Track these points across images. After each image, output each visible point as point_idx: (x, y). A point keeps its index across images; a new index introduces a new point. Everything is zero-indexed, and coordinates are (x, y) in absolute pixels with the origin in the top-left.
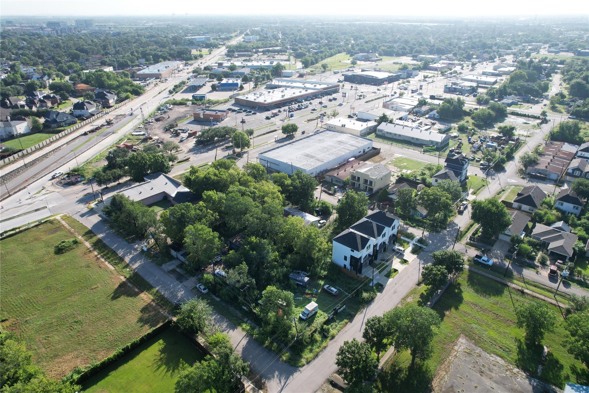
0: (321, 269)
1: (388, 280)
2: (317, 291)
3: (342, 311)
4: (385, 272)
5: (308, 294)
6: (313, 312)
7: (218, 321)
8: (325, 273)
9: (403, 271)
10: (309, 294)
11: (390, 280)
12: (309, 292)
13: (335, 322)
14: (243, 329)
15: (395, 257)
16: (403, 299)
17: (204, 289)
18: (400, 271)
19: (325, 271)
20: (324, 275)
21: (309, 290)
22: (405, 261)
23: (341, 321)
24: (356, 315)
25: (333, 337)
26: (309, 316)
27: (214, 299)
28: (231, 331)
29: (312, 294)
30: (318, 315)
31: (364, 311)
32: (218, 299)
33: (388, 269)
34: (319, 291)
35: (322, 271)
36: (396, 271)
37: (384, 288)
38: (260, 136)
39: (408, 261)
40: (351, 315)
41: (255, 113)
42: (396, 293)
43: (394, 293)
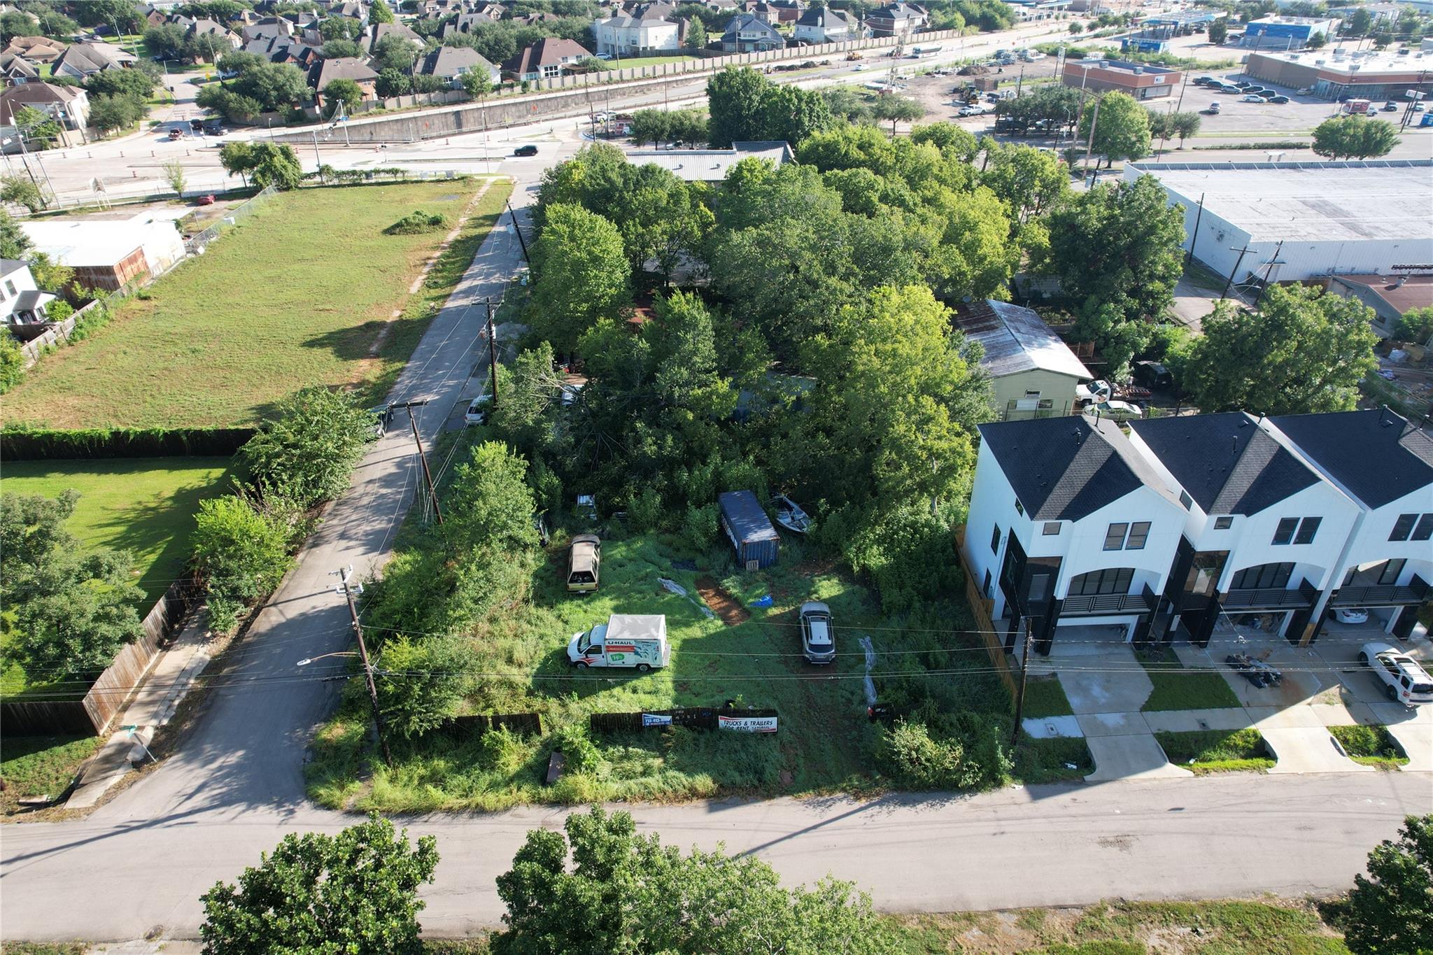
1: (1157, 765)
2: (765, 607)
3: (744, 736)
4: (1183, 721)
5: (722, 594)
6: (630, 660)
8: (877, 561)
9: (1305, 779)
10: (728, 597)
11: (1171, 770)
12: (735, 590)
13: (663, 754)
14: (391, 564)
15: (1335, 690)
16: (1125, 907)
18: (1280, 767)
19: (887, 552)
21: (744, 584)
23: (689, 769)
25: (564, 801)
26: (598, 660)
29: (733, 602)
30: (645, 682)
33: (1217, 719)
36: (1262, 751)
37: (1083, 784)
38: (1221, 148)
39: (1401, 754)
40: (760, 780)
41: (1281, 101)
42: (1114, 850)
43: (1105, 843)
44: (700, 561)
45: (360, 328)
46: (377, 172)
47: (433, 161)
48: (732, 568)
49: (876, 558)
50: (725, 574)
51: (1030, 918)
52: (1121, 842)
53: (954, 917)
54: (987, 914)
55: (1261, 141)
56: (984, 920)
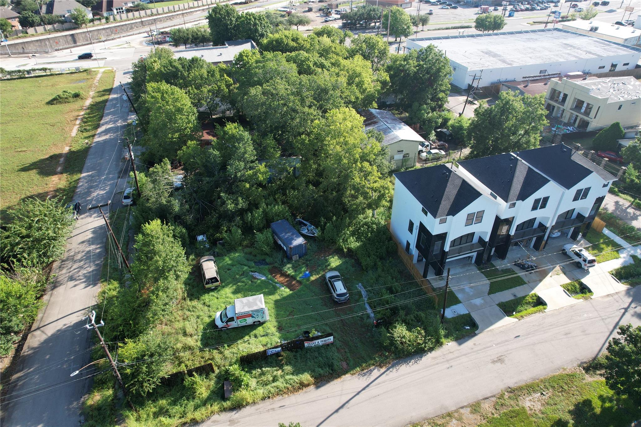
0: (353, 234)
1: (500, 318)
2: (307, 277)
3: (318, 348)
4: (506, 296)
5: (284, 275)
6: (250, 321)
7: (87, 258)
9: (559, 312)
10: (287, 276)
11: (507, 321)
12: (290, 272)
13: (281, 367)
14: (102, 292)
15: (558, 268)
16: (511, 391)
18: (550, 307)
19: (358, 239)
20: (349, 250)
21: (294, 268)
22: (584, 290)
23: (297, 372)
24: (345, 372)
25: (238, 406)
26: (233, 324)
28: (82, 286)
29: (292, 278)
30: (260, 330)
31: (376, 372)
33: (519, 291)
34: (313, 278)
35: (351, 239)
36: (539, 302)
37: (475, 335)
38: (439, 29)
39: (590, 291)
40: (332, 370)
41: (455, 8)
42: (498, 364)
43: (494, 362)
44: (268, 260)
45: (47, 159)
46: (34, 70)
47: (65, 62)
48: (285, 260)
49: (354, 244)
50: (283, 264)
51: (475, 407)
52: (500, 360)
53: (443, 417)
54: (456, 411)
55: (454, 25)
56: (456, 415)
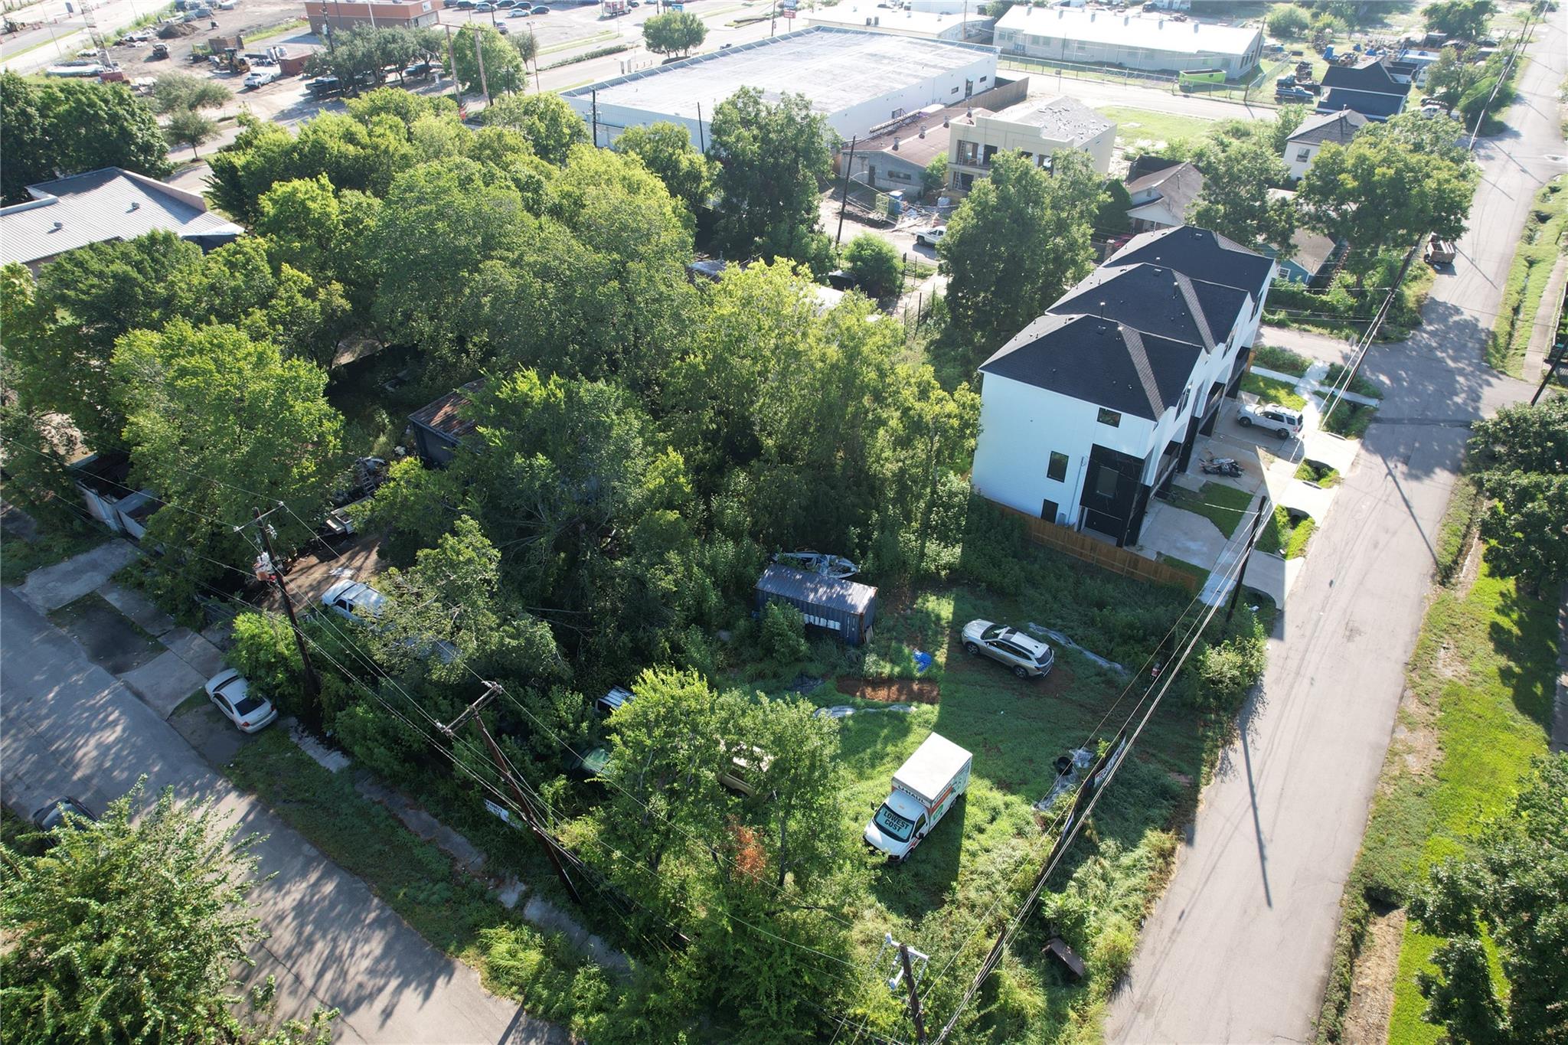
1: (1282, 569)
2: (928, 661)
5: (878, 682)
6: (947, 805)
7: (322, 925)
8: (952, 554)
9: (1334, 515)
10: (888, 681)
11: (1293, 568)
12: (887, 669)
13: (1094, 851)
14: (496, 974)
15: (1260, 451)
16: (1412, 666)
17: (244, 707)
18: (1317, 518)
19: (946, 539)
20: (949, 566)
21: (883, 655)
22: (1321, 471)
23: (1130, 842)
24: (1195, 788)
25: (1118, 973)
27: (311, 763)
28: (411, 997)
29: (904, 679)
30: (974, 815)
31: (1236, 757)
32: (333, 762)
33: (1257, 513)
34: (941, 657)
35: (932, 547)
36: (1296, 518)
37: (1281, 613)
38: (562, 65)
39: (1330, 468)
40: (1173, 798)
41: (542, 12)
43: (1350, 638)
48: (853, 651)
49: (946, 553)
50: (859, 662)
51: (1403, 719)
52: (1353, 631)
53: (1390, 761)
54: (1394, 740)
56: (1399, 747)
